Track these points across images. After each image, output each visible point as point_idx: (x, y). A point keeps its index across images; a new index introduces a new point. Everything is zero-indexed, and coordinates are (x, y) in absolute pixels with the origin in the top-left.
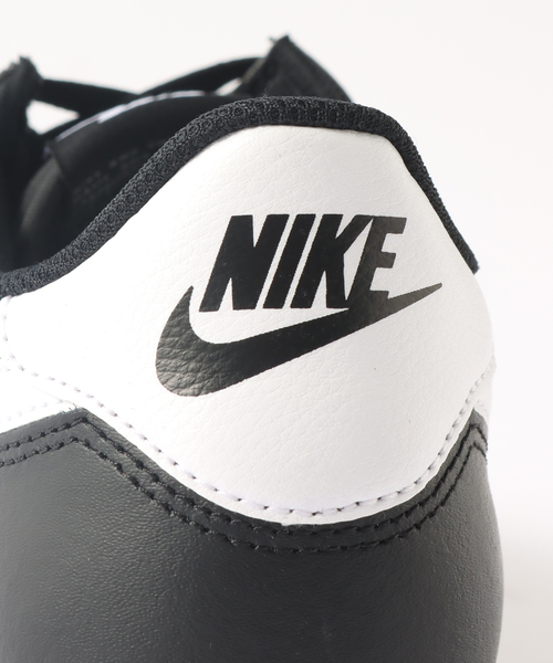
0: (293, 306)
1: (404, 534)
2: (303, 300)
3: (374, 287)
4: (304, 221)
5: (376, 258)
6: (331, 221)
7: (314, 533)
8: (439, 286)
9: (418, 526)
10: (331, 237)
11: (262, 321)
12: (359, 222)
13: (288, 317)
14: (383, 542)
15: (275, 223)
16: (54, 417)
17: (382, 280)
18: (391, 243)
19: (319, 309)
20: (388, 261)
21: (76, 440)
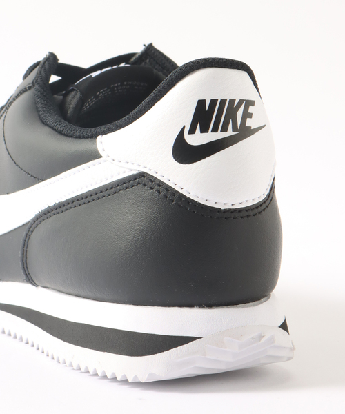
0: (221, 131)
1: (260, 213)
2: (224, 129)
3: (247, 125)
4: (223, 101)
5: (247, 115)
6: (232, 101)
7: (232, 212)
8: (265, 126)
9: (264, 210)
10: (233, 107)
11: (210, 137)
12: (241, 102)
13: (219, 135)
14: (254, 215)
15: (213, 102)
16: (129, 176)
17: (249, 123)
18: (251, 109)
19: (230, 133)
20: (250, 116)
21: (140, 184)
